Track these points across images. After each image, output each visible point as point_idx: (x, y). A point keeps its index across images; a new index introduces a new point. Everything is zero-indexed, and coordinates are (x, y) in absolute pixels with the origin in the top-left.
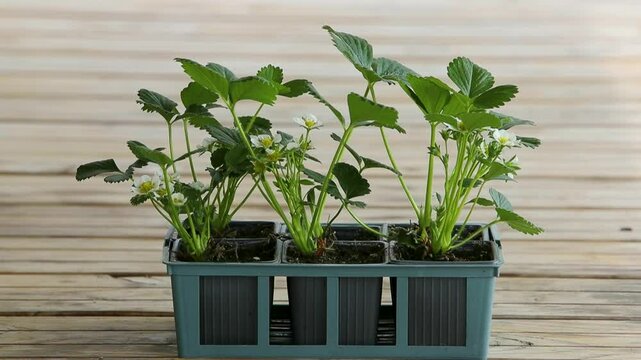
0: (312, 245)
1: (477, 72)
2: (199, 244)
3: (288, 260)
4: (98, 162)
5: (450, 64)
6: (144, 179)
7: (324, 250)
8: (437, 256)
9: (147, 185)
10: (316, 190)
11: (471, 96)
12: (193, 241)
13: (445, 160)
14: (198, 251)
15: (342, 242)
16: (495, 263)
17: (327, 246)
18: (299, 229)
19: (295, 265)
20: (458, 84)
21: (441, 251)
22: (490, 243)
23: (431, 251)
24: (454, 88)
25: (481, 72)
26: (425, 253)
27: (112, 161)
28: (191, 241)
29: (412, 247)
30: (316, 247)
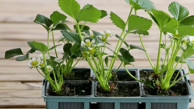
0: (108, 86)
1: (181, 9)
2: (58, 87)
3: (97, 94)
4: (14, 49)
5: (170, 5)
6: (34, 59)
7: (114, 89)
8: (163, 92)
9: (35, 62)
10: (109, 57)
11: (179, 20)
12: (56, 86)
13: (167, 50)
14: (58, 90)
15: (120, 82)
16: (190, 97)
17: (114, 87)
18: (102, 80)
19: (100, 97)
20: (173, 14)
21: (165, 89)
22: (185, 83)
23: (161, 89)
24: (172, 16)
25: (183, 9)
26: (158, 90)
27: (20, 49)
28: (54, 86)
29: (152, 88)
30: (110, 88)
